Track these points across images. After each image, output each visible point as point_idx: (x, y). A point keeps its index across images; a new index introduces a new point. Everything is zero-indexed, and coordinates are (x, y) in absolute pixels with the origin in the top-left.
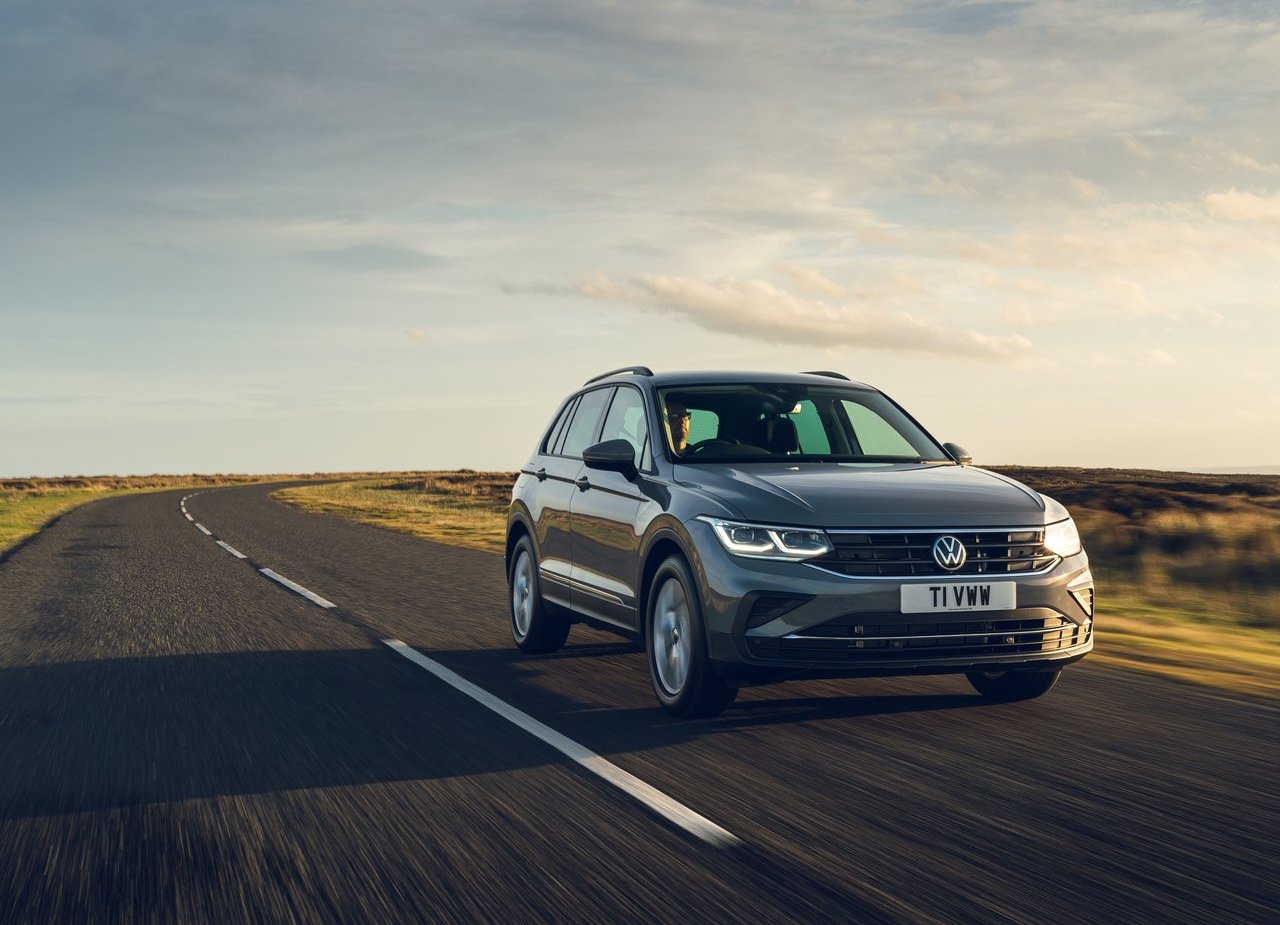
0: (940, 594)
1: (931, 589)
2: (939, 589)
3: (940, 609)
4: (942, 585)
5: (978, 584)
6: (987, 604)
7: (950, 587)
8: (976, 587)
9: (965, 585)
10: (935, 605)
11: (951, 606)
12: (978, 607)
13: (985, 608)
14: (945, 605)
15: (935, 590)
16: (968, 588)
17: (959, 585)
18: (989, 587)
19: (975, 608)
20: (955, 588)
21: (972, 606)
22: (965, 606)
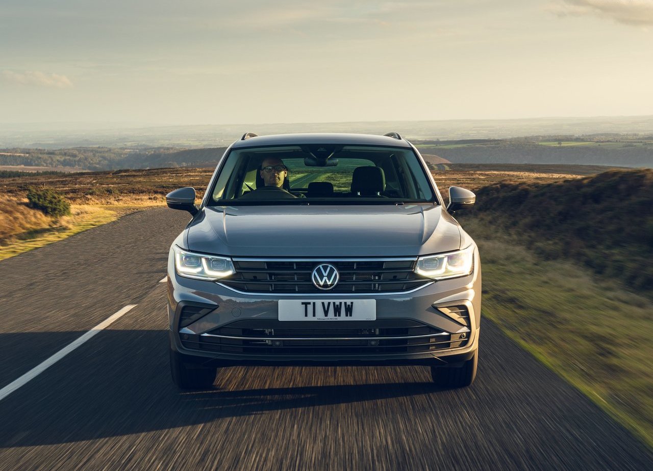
0: (310, 307)
1: (303, 303)
2: (309, 303)
3: (310, 318)
4: (312, 301)
5: (343, 301)
6: (351, 315)
7: (319, 302)
8: (341, 303)
9: (332, 301)
10: (306, 315)
11: (320, 316)
12: (343, 317)
13: (349, 319)
14: (314, 315)
15: (306, 304)
16: (334, 303)
17: (326, 302)
18: (352, 303)
19: (339, 319)
20: (323, 303)
21: (337, 317)
22: (331, 316)
